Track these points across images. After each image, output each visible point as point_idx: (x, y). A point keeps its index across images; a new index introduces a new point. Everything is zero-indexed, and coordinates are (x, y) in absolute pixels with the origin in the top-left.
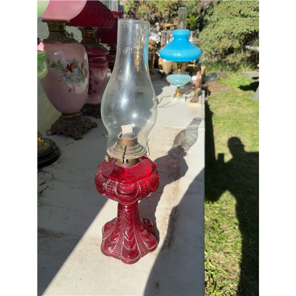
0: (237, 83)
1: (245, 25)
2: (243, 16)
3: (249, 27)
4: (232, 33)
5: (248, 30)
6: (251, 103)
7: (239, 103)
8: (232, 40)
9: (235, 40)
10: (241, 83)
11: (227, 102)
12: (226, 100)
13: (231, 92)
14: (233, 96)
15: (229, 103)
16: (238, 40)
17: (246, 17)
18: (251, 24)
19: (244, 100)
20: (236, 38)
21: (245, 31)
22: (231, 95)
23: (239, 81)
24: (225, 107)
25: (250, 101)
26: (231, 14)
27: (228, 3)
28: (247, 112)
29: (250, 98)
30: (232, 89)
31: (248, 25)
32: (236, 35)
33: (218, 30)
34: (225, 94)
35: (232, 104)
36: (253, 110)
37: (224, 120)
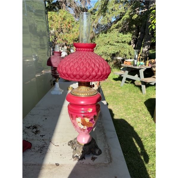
0: (112, 77)
1: (112, 50)
2: (110, 44)
3: (114, 51)
4: (106, 53)
5: (114, 52)
6: (120, 87)
7: (114, 88)
8: (107, 56)
9: (108, 56)
10: (113, 77)
11: (108, 88)
12: (108, 87)
13: (109, 82)
14: (111, 84)
15: (110, 88)
16: (110, 57)
17: (112, 45)
18: (115, 49)
19: (116, 86)
20: (109, 56)
21: (113, 52)
22: (110, 84)
23: (112, 76)
24: (107, 90)
25: (119, 86)
26: (104, 43)
27: (102, 38)
28: (119, 92)
29: (119, 85)
30: (109, 80)
31: (114, 49)
32: (108, 54)
33: (99, 52)
34: (106, 83)
35: (111, 88)
36: (122, 91)
37: (109, 97)
